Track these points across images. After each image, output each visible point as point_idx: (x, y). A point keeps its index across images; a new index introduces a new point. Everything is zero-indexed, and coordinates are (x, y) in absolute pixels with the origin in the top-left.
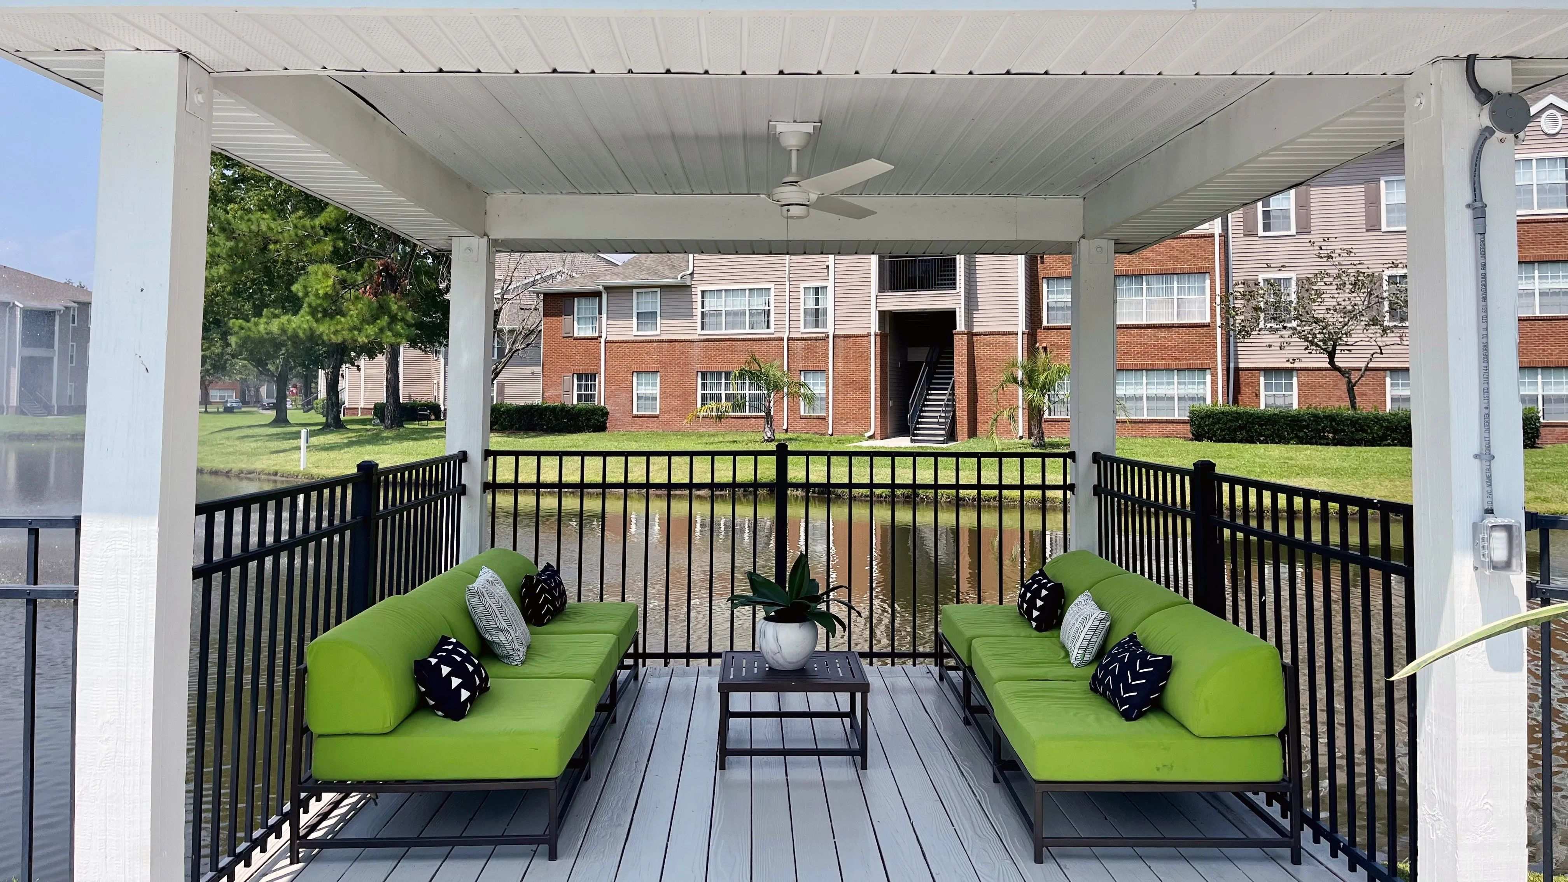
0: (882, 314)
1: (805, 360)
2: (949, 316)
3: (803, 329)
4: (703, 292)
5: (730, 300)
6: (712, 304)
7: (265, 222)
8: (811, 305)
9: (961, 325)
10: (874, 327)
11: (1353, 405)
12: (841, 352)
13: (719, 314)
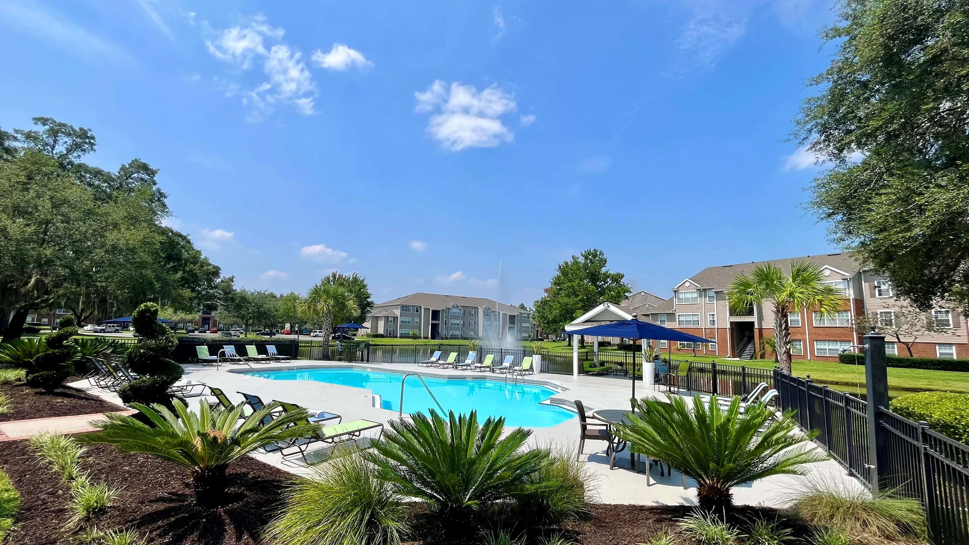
0: (732, 323)
1: (710, 334)
2: (752, 323)
3: (709, 326)
4: (679, 315)
5: (687, 317)
6: (682, 319)
7: (566, 300)
8: (712, 319)
9: (756, 326)
10: (728, 326)
11: (911, 356)
12: (719, 333)
13: (683, 321)
